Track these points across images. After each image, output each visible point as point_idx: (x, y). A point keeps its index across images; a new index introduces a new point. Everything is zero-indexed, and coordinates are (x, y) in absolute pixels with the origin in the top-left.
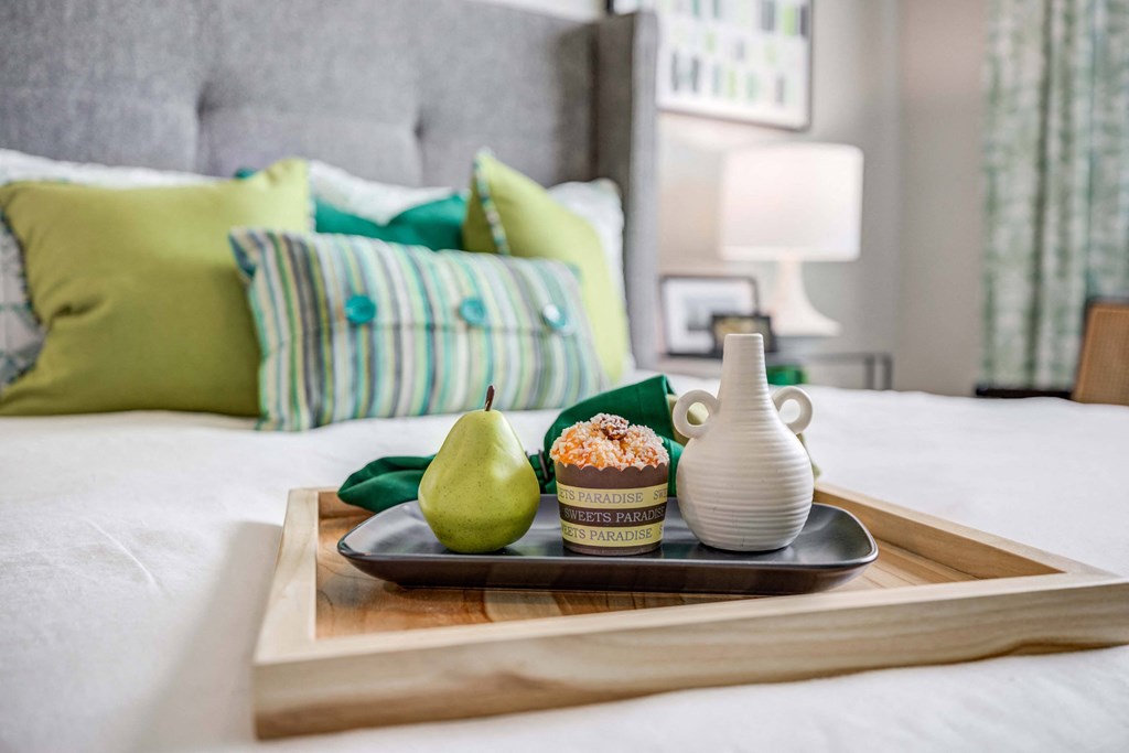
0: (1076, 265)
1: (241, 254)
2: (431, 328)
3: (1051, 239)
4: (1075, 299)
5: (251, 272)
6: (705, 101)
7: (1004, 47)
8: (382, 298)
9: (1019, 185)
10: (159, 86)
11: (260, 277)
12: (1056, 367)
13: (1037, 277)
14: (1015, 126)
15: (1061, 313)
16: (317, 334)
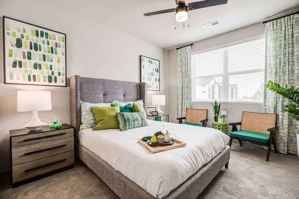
0: (185, 105)
1: (117, 115)
2: (134, 121)
3: (183, 102)
4: (186, 108)
5: (118, 116)
6: (150, 89)
7: (178, 83)
8: (130, 118)
9: (180, 97)
10: (100, 94)
11: (119, 116)
12: (184, 115)
13: (182, 106)
14: (180, 91)
15: (184, 109)
16: (125, 122)
